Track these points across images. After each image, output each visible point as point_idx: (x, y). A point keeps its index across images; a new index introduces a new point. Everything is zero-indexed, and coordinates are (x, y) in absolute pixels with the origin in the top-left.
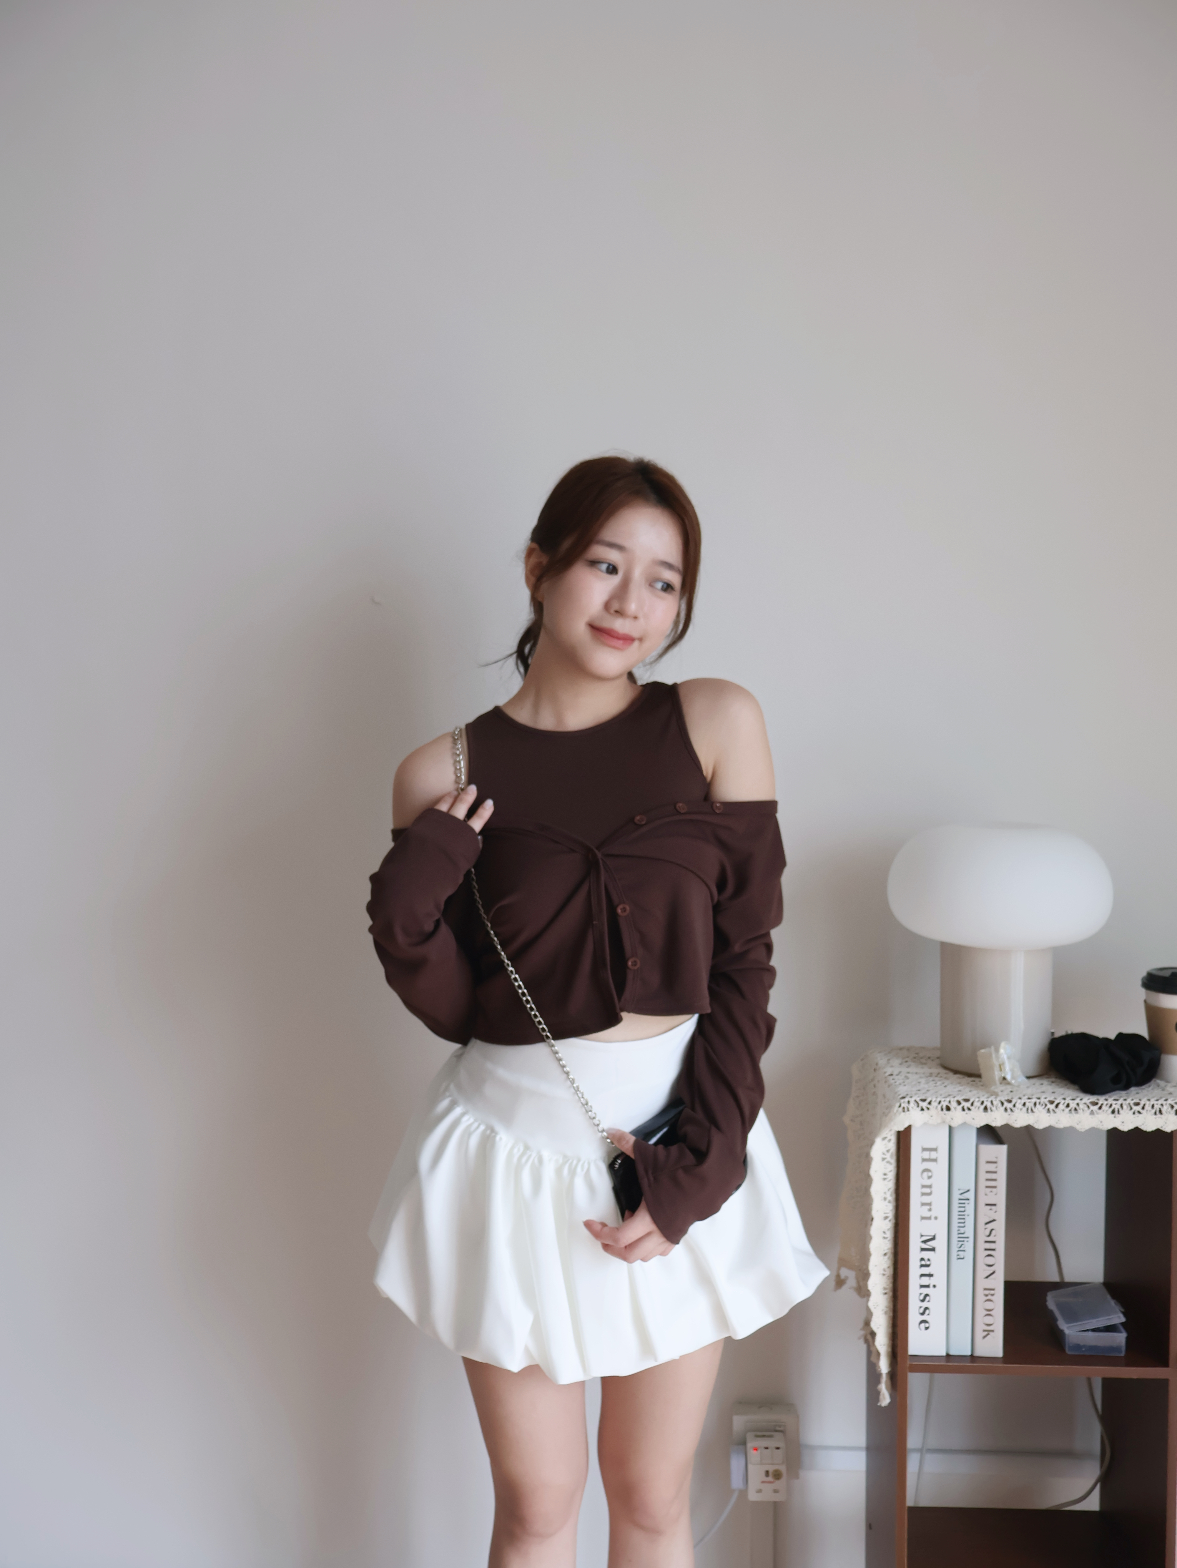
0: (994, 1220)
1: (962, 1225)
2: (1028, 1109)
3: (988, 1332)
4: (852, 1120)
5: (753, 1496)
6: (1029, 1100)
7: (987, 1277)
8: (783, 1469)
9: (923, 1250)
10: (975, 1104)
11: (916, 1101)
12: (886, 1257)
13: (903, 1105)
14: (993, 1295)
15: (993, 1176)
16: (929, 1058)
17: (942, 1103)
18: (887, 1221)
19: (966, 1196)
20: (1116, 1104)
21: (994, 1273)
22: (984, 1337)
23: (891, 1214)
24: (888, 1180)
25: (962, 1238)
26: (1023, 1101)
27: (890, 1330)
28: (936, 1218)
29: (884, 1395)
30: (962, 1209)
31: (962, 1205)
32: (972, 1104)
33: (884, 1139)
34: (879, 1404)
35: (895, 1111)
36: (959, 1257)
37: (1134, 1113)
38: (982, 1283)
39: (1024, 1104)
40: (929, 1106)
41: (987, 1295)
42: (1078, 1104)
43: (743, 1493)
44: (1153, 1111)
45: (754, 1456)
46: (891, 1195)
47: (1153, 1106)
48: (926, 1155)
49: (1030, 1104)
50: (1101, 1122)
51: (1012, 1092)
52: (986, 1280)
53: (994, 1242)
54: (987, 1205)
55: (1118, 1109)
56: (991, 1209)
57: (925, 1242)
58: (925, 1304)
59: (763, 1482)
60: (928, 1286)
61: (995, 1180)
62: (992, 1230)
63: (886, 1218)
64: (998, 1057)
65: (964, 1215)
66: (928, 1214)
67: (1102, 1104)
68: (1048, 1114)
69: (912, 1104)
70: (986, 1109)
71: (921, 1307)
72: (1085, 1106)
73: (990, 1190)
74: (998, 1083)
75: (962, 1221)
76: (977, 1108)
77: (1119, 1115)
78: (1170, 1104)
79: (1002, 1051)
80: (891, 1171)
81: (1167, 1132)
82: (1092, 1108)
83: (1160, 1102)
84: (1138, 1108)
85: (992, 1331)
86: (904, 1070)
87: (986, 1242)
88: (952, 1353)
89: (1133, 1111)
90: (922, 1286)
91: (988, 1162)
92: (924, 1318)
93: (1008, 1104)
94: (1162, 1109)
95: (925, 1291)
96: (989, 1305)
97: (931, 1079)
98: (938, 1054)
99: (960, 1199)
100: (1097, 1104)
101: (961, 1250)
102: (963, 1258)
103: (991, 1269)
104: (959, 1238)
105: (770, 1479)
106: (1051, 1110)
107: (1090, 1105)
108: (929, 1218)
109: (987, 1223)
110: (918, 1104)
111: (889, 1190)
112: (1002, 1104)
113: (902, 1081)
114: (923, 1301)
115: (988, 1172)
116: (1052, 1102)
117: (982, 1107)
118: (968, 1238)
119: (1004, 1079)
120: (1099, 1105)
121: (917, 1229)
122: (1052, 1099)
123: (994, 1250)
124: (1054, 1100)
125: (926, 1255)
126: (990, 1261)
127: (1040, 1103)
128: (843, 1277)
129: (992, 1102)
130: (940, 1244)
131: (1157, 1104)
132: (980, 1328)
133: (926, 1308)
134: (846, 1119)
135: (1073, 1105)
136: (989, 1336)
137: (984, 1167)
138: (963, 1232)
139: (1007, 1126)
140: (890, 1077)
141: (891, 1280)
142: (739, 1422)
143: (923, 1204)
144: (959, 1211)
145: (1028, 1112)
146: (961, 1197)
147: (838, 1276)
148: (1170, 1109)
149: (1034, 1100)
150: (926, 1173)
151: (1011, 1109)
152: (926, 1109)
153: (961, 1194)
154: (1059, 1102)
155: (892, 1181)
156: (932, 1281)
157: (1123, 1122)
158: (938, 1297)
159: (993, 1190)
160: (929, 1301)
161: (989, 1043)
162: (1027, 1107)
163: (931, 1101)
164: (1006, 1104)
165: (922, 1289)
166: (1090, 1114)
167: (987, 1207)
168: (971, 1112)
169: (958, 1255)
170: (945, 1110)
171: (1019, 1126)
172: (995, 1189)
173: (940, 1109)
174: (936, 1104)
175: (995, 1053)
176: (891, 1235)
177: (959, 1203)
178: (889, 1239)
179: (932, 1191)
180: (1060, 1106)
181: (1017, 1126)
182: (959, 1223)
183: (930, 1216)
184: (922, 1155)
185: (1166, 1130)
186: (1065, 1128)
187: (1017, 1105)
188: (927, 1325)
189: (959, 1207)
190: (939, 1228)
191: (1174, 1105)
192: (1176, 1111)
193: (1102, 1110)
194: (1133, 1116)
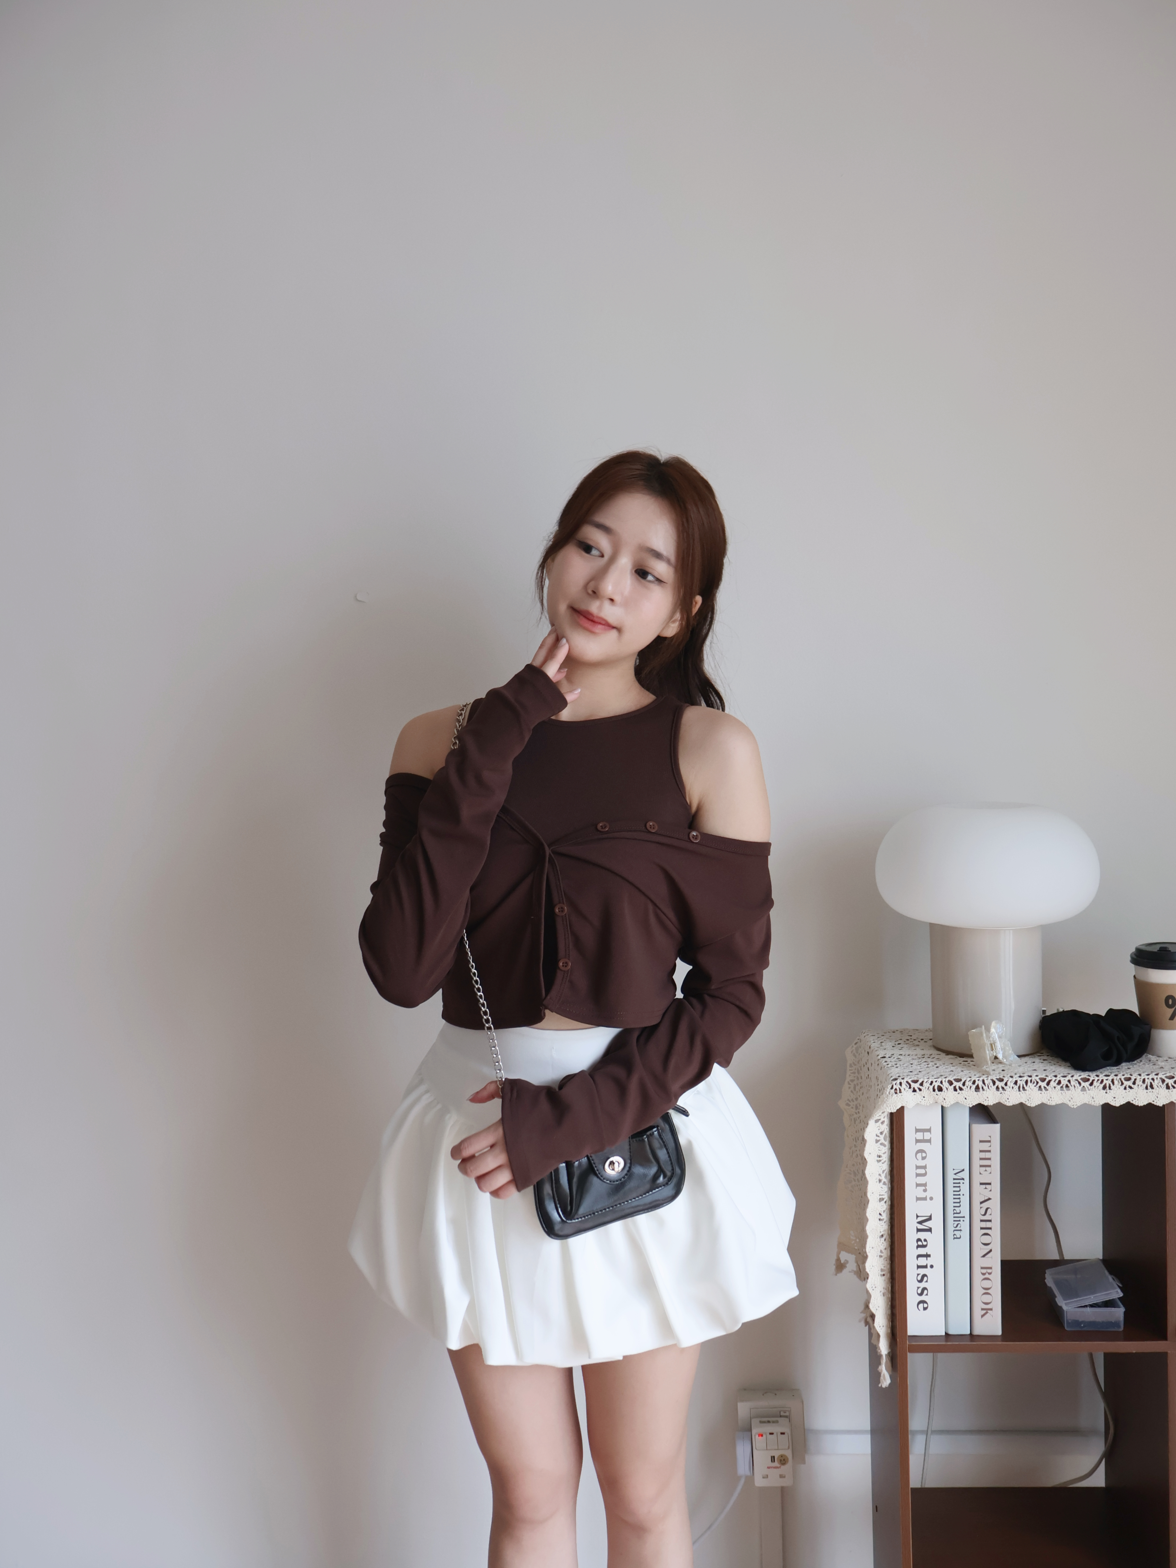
0: (989, 1199)
1: (958, 1205)
2: (1019, 1087)
3: (986, 1311)
4: (848, 1105)
5: (759, 1482)
6: (1021, 1079)
7: (984, 1256)
8: (788, 1454)
9: (918, 1230)
10: (967, 1083)
11: (907, 1082)
12: (883, 1239)
13: (895, 1087)
14: (990, 1274)
15: (987, 1155)
16: (922, 1040)
17: (934, 1083)
18: (883, 1202)
19: (961, 1175)
20: (1107, 1080)
21: (991, 1251)
22: (982, 1316)
23: (886, 1197)
24: (882, 1161)
25: (958, 1218)
26: (1014, 1080)
27: (889, 1312)
28: (931, 1199)
29: (884, 1375)
30: (958, 1189)
31: (957, 1185)
32: (964, 1084)
33: (877, 1121)
34: (880, 1385)
35: (887, 1093)
37: (1125, 1088)
38: (978, 1262)
39: (1016, 1083)
40: (921, 1087)
41: (984, 1274)
42: (1069, 1081)
43: (750, 1479)
44: (1145, 1085)
45: (759, 1442)
46: (886, 1177)
47: (1144, 1081)
48: (920, 1136)
49: (1021, 1083)
50: (1093, 1098)
51: (1003, 1070)
52: (983, 1258)
53: (990, 1221)
54: (981, 1184)
55: (1110, 1085)
56: (986, 1188)
57: (920, 1223)
58: (923, 1285)
59: (768, 1468)
60: (926, 1267)
61: (989, 1159)
62: (987, 1209)
63: (881, 1200)
64: (988, 1037)
65: (959, 1195)
66: (923, 1195)
67: (1093, 1080)
68: (1040, 1092)
69: (904, 1086)
70: (977, 1088)
72: (1077, 1082)
73: (984, 1169)
74: (989, 1062)
75: (958, 1201)
76: (969, 1087)
77: (1110, 1091)
78: (1161, 1078)
79: (993, 1030)
80: (885, 1153)
81: (1158, 1106)
82: (1083, 1084)
83: (1150, 1077)
84: (1130, 1083)
85: (991, 1309)
86: (896, 1052)
87: (982, 1221)
88: (951, 1332)
89: (1124, 1086)
90: (919, 1267)
91: (981, 1141)
92: (923, 1298)
93: (1000, 1083)
94: (1153, 1083)
95: (922, 1271)
96: (987, 1284)
97: (924, 1060)
98: (930, 1035)
99: (954, 1179)
100: (1088, 1080)
101: (957, 1229)
102: (960, 1238)
103: (988, 1248)
104: (954, 1217)
105: (776, 1464)
106: (1042, 1087)
107: (1081, 1082)
108: (925, 1199)
109: (981, 1203)
110: (910, 1085)
111: (883, 1171)
112: (994, 1083)
113: (894, 1063)
114: (921, 1281)
115: (981, 1151)
116: (1043, 1080)
117: (974, 1087)
118: (964, 1217)
119: (996, 1058)
120: (1091, 1081)
121: (912, 1210)
122: (1043, 1076)
123: (990, 1228)
124: (1044, 1077)
125: (922, 1235)
126: (986, 1239)
127: (1031, 1081)
128: (842, 1261)
129: (983, 1081)
130: (936, 1224)
131: (1148, 1079)
132: (978, 1306)
133: (924, 1289)
134: (842, 1104)
135: (1064, 1082)
136: (988, 1314)
137: (977, 1146)
138: (959, 1212)
139: (999, 1105)
140: (882, 1059)
141: (889, 1261)
142: (744, 1409)
143: (918, 1185)
144: (954, 1191)
145: (1019, 1090)
146: (956, 1177)
147: (838, 1260)
148: (1161, 1083)
149: (1025, 1079)
150: (920, 1154)
151: (1003, 1088)
152: (918, 1090)
153: (955, 1174)
154: (1050, 1079)
155: (886, 1163)
156: (929, 1262)
157: (1114, 1098)
158: (935, 1277)
159: (987, 1169)
160: (927, 1281)
161: (980, 1022)
162: (1018, 1085)
163: (923, 1082)
164: (997, 1083)
165: (919, 1269)
166: (1082, 1090)
167: (981, 1186)
168: (962, 1092)
169: (954, 1235)
170: (936, 1090)
171: (1011, 1105)
172: (989, 1168)
173: (932, 1090)
174: (928, 1085)
175: (986, 1033)
176: (887, 1216)
177: (954, 1183)
178: (885, 1221)
179: (926, 1172)
180: (1052, 1083)
181: (1009, 1105)
182: (954, 1203)
183: (925, 1196)
184: (916, 1136)
185: (1157, 1105)
186: (1057, 1104)
187: (1008, 1084)
188: (925, 1305)
189: (954, 1187)
190: (935, 1209)
191: (1165, 1079)
192: (1167, 1085)
193: (1093, 1086)
194: (1125, 1091)
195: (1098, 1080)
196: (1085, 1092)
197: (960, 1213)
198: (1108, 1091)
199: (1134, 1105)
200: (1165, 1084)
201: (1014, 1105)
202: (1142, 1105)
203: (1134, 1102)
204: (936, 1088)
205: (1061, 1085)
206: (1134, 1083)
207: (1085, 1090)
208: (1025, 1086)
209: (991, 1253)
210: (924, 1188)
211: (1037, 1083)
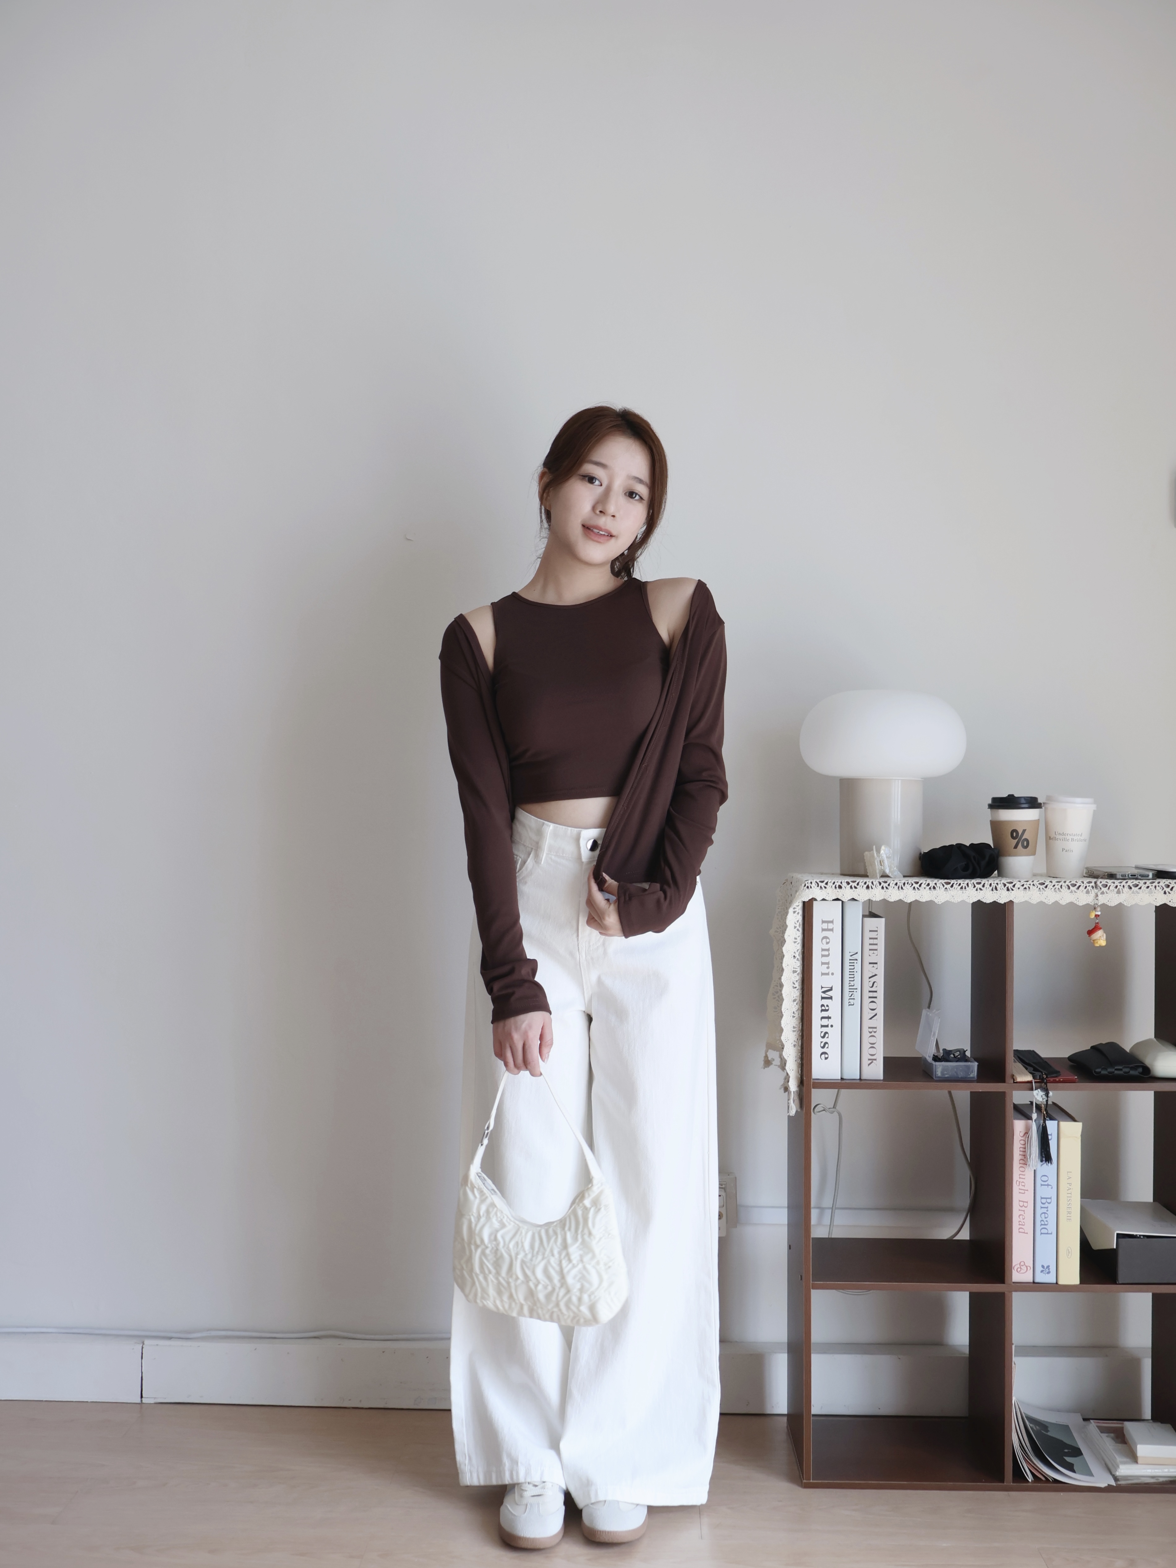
0: (876, 975)
1: (853, 979)
3: (872, 1061)
4: (776, 931)
6: (900, 881)
7: (871, 1019)
9: (823, 998)
10: (860, 884)
11: (816, 882)
12: (795, 1003)
13: (807, 885)
14: (875, 1032)
15: (875, 941)
17: (836, 883)
18: (796, 974)
19: (855, 957)
20: (963, 883)
21: (876, 1015)
22: (869, 1065)
23: (799, 970)
24: (797, 943)
25: (852, 990)
26: (895, 882)
27: (799, 1061)
28: (833, 974)
29: (793, 1107)
30: (852, 967)
31: (852, 965)
32: (858, 884)
33: (794, 911)
34: (789, 1114)
35: (801, 889)
36: (850, 1004)
37: (977, 890)
38: (867, 1023)
40: (826, 886)
41: (870, 1032)
42: (936, 884)
44: (991, 888)
46: (799, 955)
48: (825, 926)
49: (900, 884)
50: (953, 896)
51: (888, 879)
53: (876, 992)
54: (870, 963)
55: (965, 887)
56: (873, 967)
57: (824, 992)
58: (825, 1040)
60: (827, 1026)
61: (877, 944)
62: (874, 982)
63: (794, 972)
64: (878, 856)
65: (854, 972)
66: (826, 971)
67: (953, 884)
68: (914, 891)
69: (813, 884)
70: (868, 887)
71: (822, 1042)
72: (941, 884)
73: (873, 952)
74: (879, 875)
75: (853, 976)
76: (861, 887)
78: (1003, 883)
79: (882, 852)
80: (799, 936)
81: (1001, 904)
82: (946, 886)
84: (980, 886)
85: (875, 1060)
87: (870, 992)
88: (845, 1076)
89: (976, 888)
90: (822, 1026)
91: (870, 931)
92: (825, 1050)
94: (997, 886)
95: (825, 1030)
96: (872, 1040)
99: (850, 960)
100: (950, 883)
101: (851, 997)
102: (853, 1005)
103: (874, 1012)
104: (850, 989)
106: (916, 888)
107: (945, 884)
108: (828, 974)
109: (870, 978)
110: (818, 884)
111: (798, 950)
112: (880, 884)
114: (823, 1037)
115: (870, 938)
116: (917, 883)
117: (866, 886)
118: (857, 989)
119: (884, 873)
121: (818, 983)
123: (876, 997)
124: (918, 881)
125: (825, 1002)
126: (873, 1006)
127: (908, 883)
128: (769, 1059)
129: (872, 883)
130: (836, 993)
131: (994, 883)
132: (866, 1057)
133: (826, 1043)
135: (932, 884)
136: (873, 1063)
137: (868, 935)
138: (853, 984)
139: (884, 902)
141: (799, 1021)
143: (823, 963)
144: (850, 969)
145: (899, 891)
146: (851, 958)
148: (1003, 886)
149: (903, 882)
150: (825, 940)
151: (887, 888)
152: (824, 888)
153: (851, 956)
154: (921, 882)
155: (800, 944)
156: (830, 1022)
157: (969, 897)
158: (834, 1034)
159: (875, 952)
160: (828, 1037)
161: (873, 845)
162: (898, 886)
163: (827, 882)
164: (883, 884)
165: (822, 1028)
166: (945, 891)
167: (870, 965)
168: (857, 889)
169: (849, 1002)
170: (837, 888)
171: (893, 901)
172: (876, 951)
173: (834, 888)
174: (831, 884)
175: (877, 854)
176: (799, 985)
177: (850, 963)
178: (797, 988)
179: (829, 954)
180: (923, 885)
181: (891, 901)
182: (850, 978)
183: (828, 972)
184: (822, 926)
185: (1000, 902)
186: (927, 901)
187: (890, 885)
188: (826, 1056)
189: (850, 966)
190: (835, 981)
191: (1006, 884)
192: (1008, 888)
193: (953, 888)
194: (976, 892)
195: (957, 883)
196: (947, 892)
197: (853, 986)
198: (964, 891)
199: (983, 902)
200: (1006, 887)
201: (895, 901)
202: (989, 902)
203: (983, 900)
204: (837, 886)
205: (930, 886)
206: (983, 886)
207: (948, 891)
208: (903, 886)
209: (876, 1016)
210: (827, 966)
211: (912, 884)
